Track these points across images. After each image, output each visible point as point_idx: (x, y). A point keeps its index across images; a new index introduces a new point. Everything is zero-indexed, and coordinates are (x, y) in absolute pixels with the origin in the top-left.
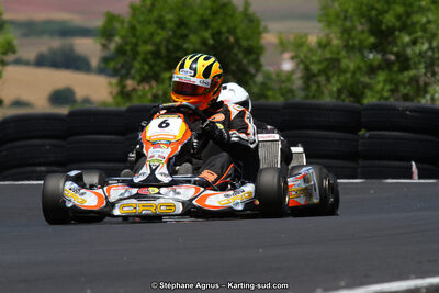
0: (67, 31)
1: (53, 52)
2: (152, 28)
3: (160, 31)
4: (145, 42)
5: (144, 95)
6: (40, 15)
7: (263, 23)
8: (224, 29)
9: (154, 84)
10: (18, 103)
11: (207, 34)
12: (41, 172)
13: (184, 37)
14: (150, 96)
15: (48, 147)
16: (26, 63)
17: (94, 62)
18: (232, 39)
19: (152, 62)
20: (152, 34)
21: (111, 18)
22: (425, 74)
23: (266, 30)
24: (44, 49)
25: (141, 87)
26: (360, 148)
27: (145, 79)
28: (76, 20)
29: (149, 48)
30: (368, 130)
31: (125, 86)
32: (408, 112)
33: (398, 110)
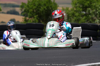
0: (14, 6)
2: (32, 6)
3: (34, 6)
4: (31, 9)
5: (30, 21)
7: (58, 5)
8: (49, 6)
9: (33, 18)
11: (45, 7)
13: (40, 8)
14: (32, 21)
17: (20, 13)
18: (51, 8)
19: (32, 13)
20: (32, 7)
22: (95, 17)
23: (58, 6)
24: (9, 10)
25: (30, 19)
27: (30, 17)
29: (32, 10)
31: (26, 19)
32: (90, 26)
33: (88, 25)
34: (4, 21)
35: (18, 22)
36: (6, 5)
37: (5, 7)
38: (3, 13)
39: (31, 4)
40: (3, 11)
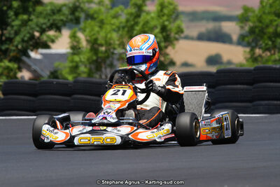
0: (218, 18)
1: (209, 32)
3: (276, 18)
4: (267, 26)
6: (200, 8)
10: (186, 64)
16: (192, 39)
17: (235, 38)
19: (273, 39)
20: (271, 21)
21: (246, 10)
24: (203, 30)
25: (264, 54)
27: (268, 49)
29: (271, 30)
31: (254, 54)
34: (190, 60)
35: (229, 62)
36: (194, 17)
37: (192, 20)
38: (187, 38)
39: (269, 13)
40: (186, 32)
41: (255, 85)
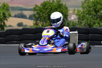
0: (22, 9)
1: (19, 14)
3: (44, 10)
10: (10, 26)
12: (15, 42)
15: (17, 37)
16: (12, 17)
17: (28, 17)
23: (69, 10)
24: (16, 13)
26: (89, 38)
28: (24, 7)
30: (91, 34)
32: (101, 30)
33: (98, 29)
35: (26, 26)
41: (36, 34)
